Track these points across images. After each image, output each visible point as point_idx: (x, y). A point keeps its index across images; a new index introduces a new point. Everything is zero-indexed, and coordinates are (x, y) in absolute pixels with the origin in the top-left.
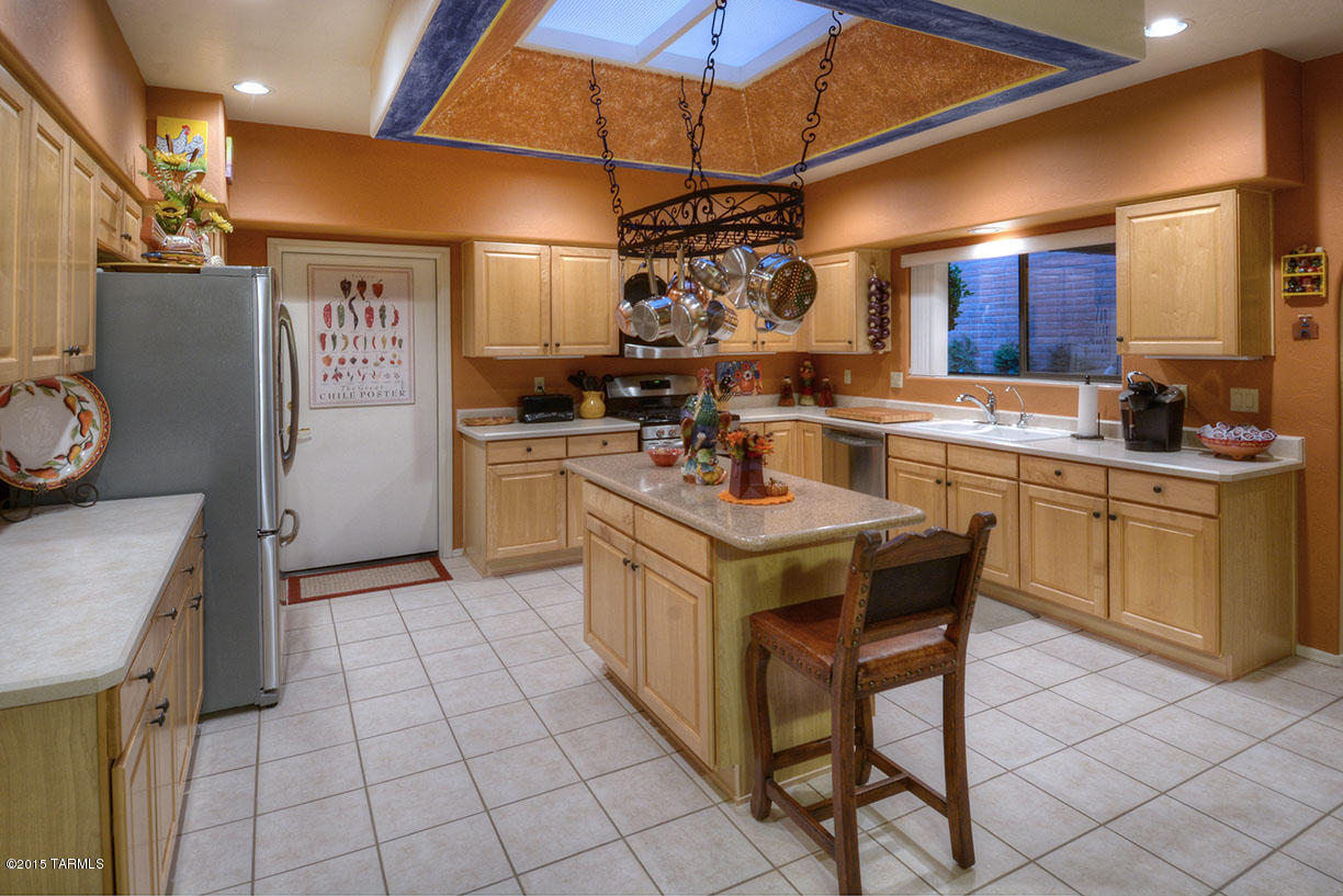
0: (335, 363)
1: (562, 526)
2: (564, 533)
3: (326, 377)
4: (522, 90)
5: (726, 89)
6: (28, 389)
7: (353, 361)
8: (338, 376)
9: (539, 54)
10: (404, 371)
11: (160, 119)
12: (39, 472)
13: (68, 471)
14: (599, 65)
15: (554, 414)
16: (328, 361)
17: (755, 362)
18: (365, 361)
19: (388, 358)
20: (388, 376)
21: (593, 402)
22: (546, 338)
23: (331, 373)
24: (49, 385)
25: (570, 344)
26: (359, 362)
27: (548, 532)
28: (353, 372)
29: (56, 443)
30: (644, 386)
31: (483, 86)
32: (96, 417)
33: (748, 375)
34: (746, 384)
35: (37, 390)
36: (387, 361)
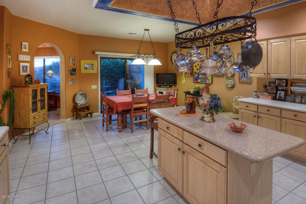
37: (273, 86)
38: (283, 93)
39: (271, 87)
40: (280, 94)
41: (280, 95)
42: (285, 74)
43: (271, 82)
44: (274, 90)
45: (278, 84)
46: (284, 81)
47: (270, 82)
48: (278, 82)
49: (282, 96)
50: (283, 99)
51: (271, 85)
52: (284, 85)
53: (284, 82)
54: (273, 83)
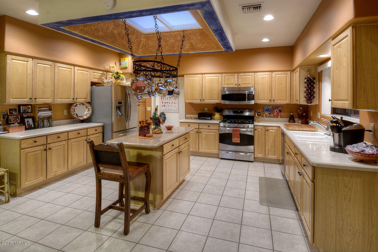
0: (164, 103)
1: (197, 146)
2: (198, 147)
3: (162, 106)
4: (151, 42)
5: (198, 29)
6: (80, 104)
7: (167, 103)
8: (164, 106)
9: (150, 34)
10: (177, 105)
11: (121, 58)
12: (81, 117)
13: (85, 117)
14: (163, 33)
15: (205, 118)
16: (163, 103)
17: (280, 107)
18: (169, 103)
19: (174, 102)
20: (173, 106)
21: (217, 116)
22: (201, 98)
23: (163, 105)
24: (83, 104)
25: (208, 100)
26: (168, 103)
27: (194, 146)
28: (167, 105)
29: (84, 113)
30: (234, 112)
31: (144, 44)
32: (90, 109)
33: (276, 111)
34: (275, 114)
35: (81, 105)
36: (173, 103)
37: (16, 114)
38: (30, 121)
39: (15, 116)
40: (28, 121)
41: (29, 123)
42: (49, 98)
43: (12, 109)
44: (18, 118)
45: (23, 111)
46: (29, 106)
47: (10, 110)
48: (23, 109)
49: (31, 124)
50: (33, 126)
51: (13, 114)
52: (30, 112)
53: (29, 108)
54: (14, 111)
